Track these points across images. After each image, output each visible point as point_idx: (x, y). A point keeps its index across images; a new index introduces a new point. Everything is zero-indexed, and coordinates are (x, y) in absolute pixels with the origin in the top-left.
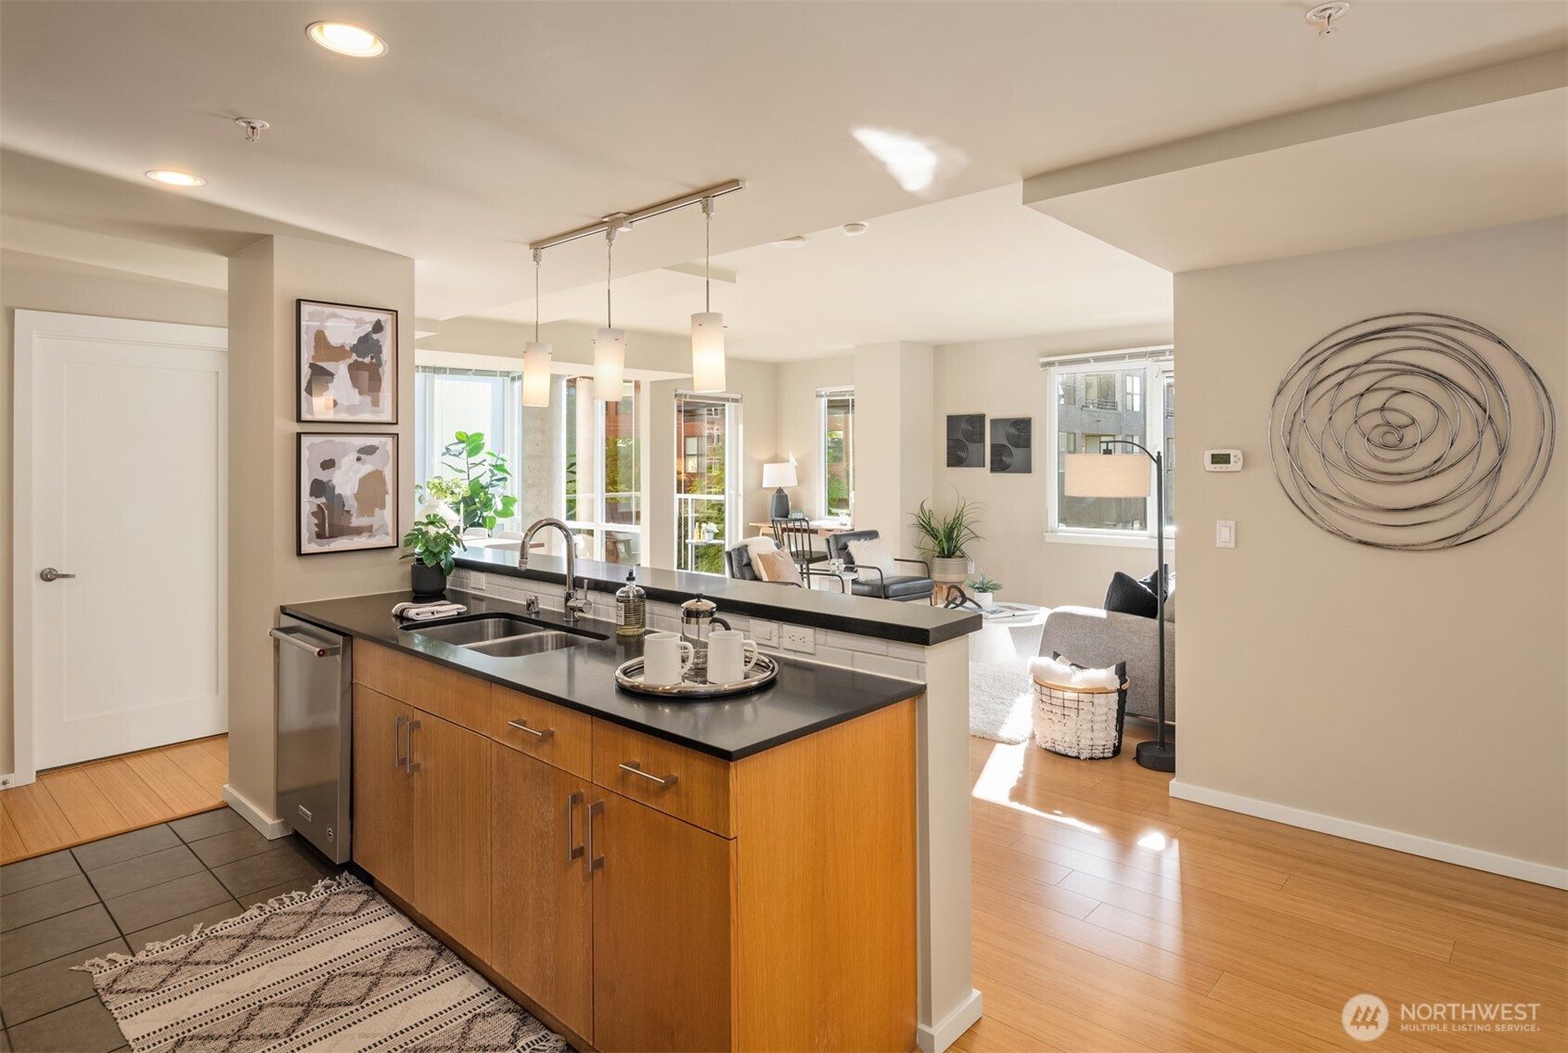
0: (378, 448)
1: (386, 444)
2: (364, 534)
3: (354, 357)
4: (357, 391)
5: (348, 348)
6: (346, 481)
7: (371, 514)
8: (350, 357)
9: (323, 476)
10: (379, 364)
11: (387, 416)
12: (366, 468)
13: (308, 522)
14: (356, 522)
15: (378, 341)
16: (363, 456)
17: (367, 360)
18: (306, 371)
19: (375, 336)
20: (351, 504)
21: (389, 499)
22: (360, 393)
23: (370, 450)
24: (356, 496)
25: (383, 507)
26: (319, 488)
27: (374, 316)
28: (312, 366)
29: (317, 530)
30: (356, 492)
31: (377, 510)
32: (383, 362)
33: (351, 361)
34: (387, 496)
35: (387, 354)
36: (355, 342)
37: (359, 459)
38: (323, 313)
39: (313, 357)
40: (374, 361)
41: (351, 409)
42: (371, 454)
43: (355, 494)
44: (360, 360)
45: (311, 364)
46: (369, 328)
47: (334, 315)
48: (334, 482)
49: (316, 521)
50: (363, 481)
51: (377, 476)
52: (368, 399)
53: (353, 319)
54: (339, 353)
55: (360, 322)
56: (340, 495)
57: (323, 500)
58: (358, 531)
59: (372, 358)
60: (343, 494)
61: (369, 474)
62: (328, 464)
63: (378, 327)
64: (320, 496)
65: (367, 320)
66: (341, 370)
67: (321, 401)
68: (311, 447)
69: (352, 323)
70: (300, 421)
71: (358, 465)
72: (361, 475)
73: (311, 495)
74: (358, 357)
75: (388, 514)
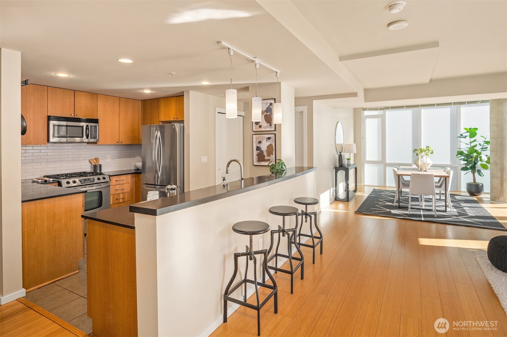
0: (271, 138)
1: (273, 136)
3: (265, 113)
4: (266, 122)
6: (264, 146)
8: (264, 113)
9: (259, 145)
11: (273, 129)
12: (268, 143)
13: (255, 158)
14: (266, 158)
15: (271, 108)
16: (268, 140)
17: (268, 114)
19: (270, 107)
22: (267, 123)
23: (269, 138)
25: (273, 154)
26: (258, 148)
31: (271, 155)
36: (266, 109)
37: (267, 141)
41: (266, 127)
42: (269, 139)
44: (267, 114)
46: (269, 105)
48: (261, 147)
49: (257, 157)
51: (271, 145)
52: (269, 124)
54: (261, 113)
55: (267, 104)
56: (262, 150)
57: (259, 152)
59: (270, 113)
61: (269, 145)
62: (260, 142)
67: (258, 126)
68: (256, 138)
69: (265, 104)
70: (253, 131)
71: (267, 142)
72: (267, 145)
73: (256, 150)
74: (266, 113)
75: (273, 156)
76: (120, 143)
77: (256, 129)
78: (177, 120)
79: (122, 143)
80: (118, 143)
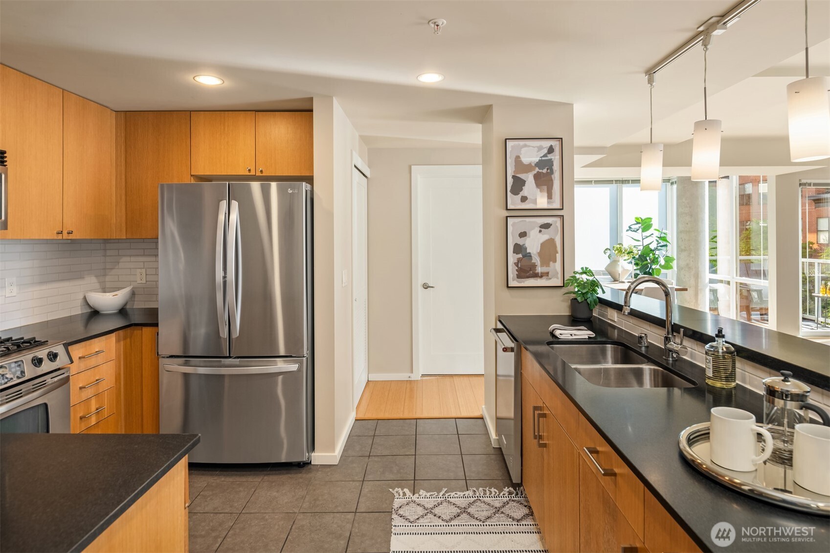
0: (551, 225)
1: (556, 222)
2: (544, 277)
3: (537, 169)
4: (538, 188)
5: (533, 165)
6: (533, 244)
7: (548, 265)
8: (534, 170)
9: (520, 241)
10: (552, 172)
11: (557, 205)
12: (545, 237)
13: (512, 271)
15: (551, 159)
16: (542, 230)
17: (545, 171)
18: (510, 181)
19: (549, 156)
20: (536, 260)
21: (559, 256)
22: (541, 190)
23: (546, 226)
24: (540, 254)
25: (555, 261)
26: (518, 248)
27: (547, 144)
28: (514, 177)
29: (517, 273)
30: (539, 251)
31: (551, 263)
32: (554, 171)
33: (535, 172)
34: (557, 255)
35: (556, 167)
36: (537, 161)
37: (540, 231)
38: (519, 145)
39: (514, 172)
40: (549, 171)
42: (548, 229)
43: (538, 253)
44: (541, 171)
45: (513, 176)
46: (545, 151)
47: (525, 146)
48: (527, 245)
49: (518, 268)
50: (543, 245)
51: (551, 241)
52: (546, 194)
53: (536, 147)
54: (528, 168)
55: (540, 148)
56: (530, 253)
57: (520, 256)
58: (541, 276)
59: (548, 170)
60: (531, 252)
61: (546, 240)
62: (523, 235)
63: (551, 150)
64: (519, 254)
65: (544, 146)
66: (529, 178)
67: (519, 197)
68: (514, 225)
69: (536, 149)
70: (507, 209)
71: (540, 235)
72: (542, 241)
73: (514, 253)
74: (540, 169)
75: (558, 265)
76: (65, 236)
77: (512, 204)
78: (258, 174)
79: (71, 237)
80: (60, 237)
